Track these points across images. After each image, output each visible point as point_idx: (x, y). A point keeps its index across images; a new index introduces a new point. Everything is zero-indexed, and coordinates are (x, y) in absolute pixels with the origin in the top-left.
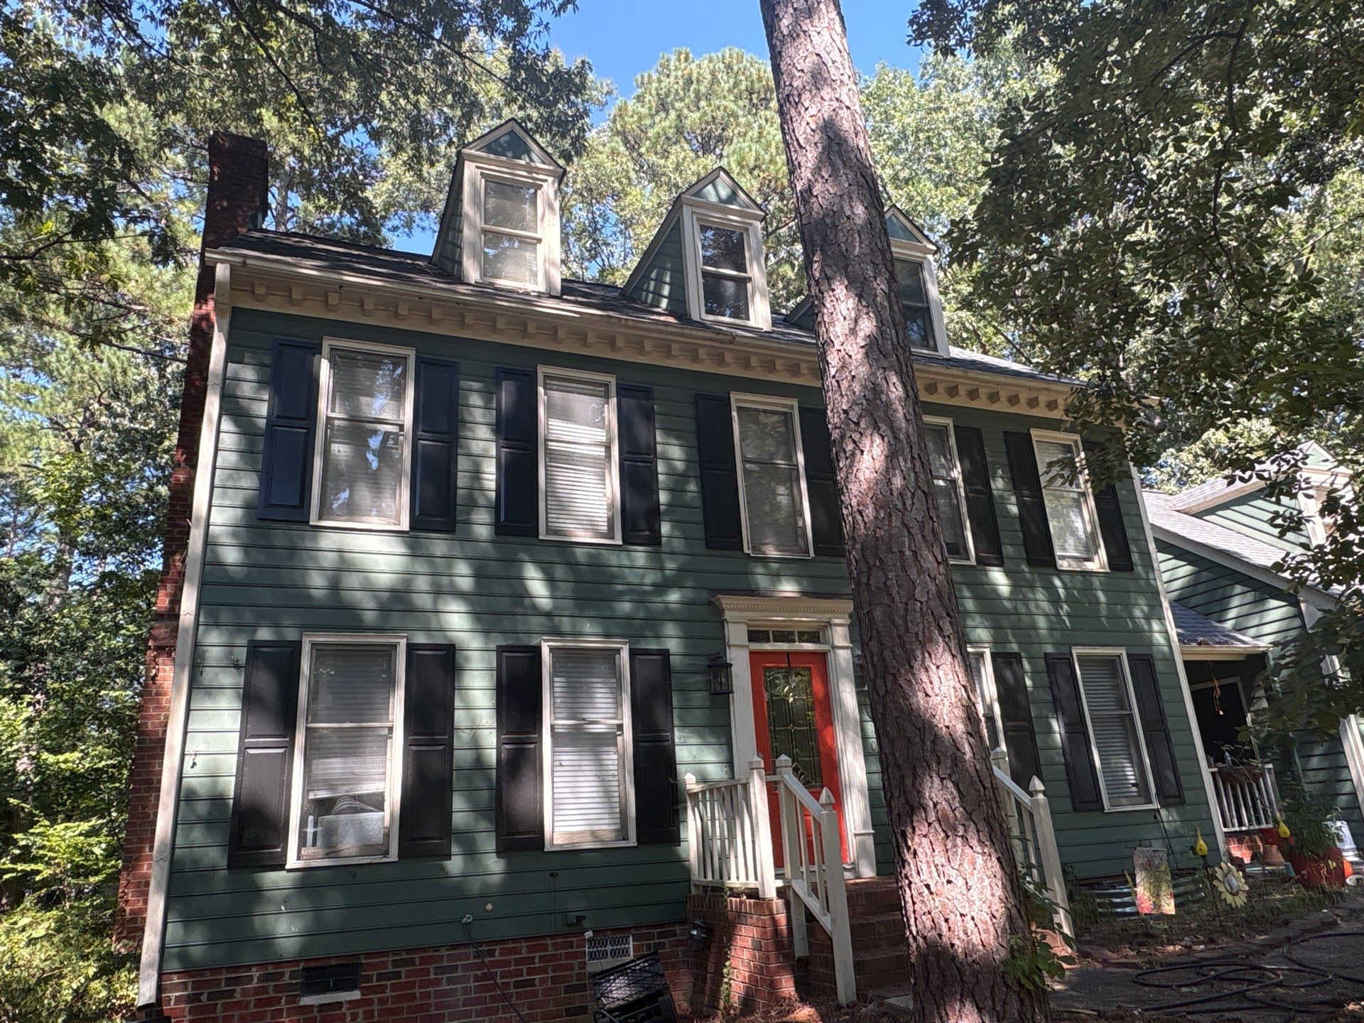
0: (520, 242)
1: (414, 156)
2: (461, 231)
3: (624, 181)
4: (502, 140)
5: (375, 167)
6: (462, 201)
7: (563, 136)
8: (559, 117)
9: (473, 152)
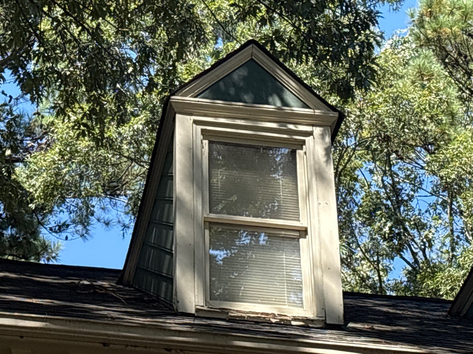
0: (270, 236)
1: (92, 111)
2: (172, 227)
3: (445, 119)
4: (235, 76)
5: (30, 132)
6: (171, 178)
7: (335, 58)
8: (327, 29)
9: (189, 99)
